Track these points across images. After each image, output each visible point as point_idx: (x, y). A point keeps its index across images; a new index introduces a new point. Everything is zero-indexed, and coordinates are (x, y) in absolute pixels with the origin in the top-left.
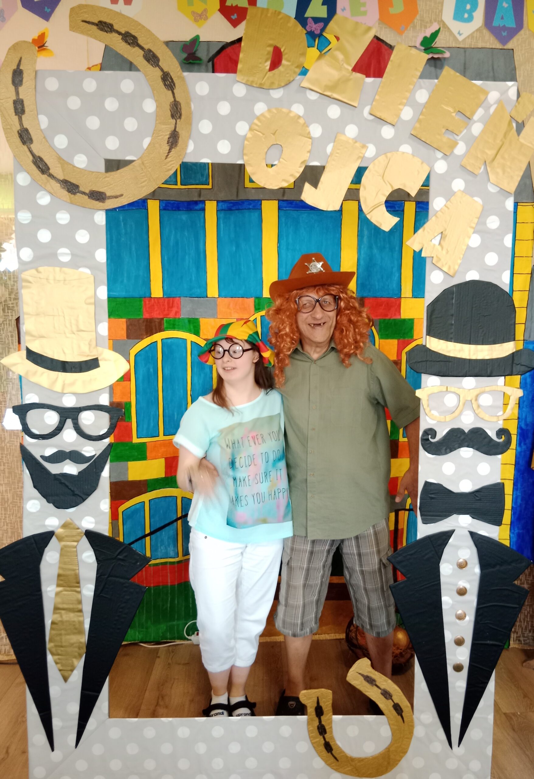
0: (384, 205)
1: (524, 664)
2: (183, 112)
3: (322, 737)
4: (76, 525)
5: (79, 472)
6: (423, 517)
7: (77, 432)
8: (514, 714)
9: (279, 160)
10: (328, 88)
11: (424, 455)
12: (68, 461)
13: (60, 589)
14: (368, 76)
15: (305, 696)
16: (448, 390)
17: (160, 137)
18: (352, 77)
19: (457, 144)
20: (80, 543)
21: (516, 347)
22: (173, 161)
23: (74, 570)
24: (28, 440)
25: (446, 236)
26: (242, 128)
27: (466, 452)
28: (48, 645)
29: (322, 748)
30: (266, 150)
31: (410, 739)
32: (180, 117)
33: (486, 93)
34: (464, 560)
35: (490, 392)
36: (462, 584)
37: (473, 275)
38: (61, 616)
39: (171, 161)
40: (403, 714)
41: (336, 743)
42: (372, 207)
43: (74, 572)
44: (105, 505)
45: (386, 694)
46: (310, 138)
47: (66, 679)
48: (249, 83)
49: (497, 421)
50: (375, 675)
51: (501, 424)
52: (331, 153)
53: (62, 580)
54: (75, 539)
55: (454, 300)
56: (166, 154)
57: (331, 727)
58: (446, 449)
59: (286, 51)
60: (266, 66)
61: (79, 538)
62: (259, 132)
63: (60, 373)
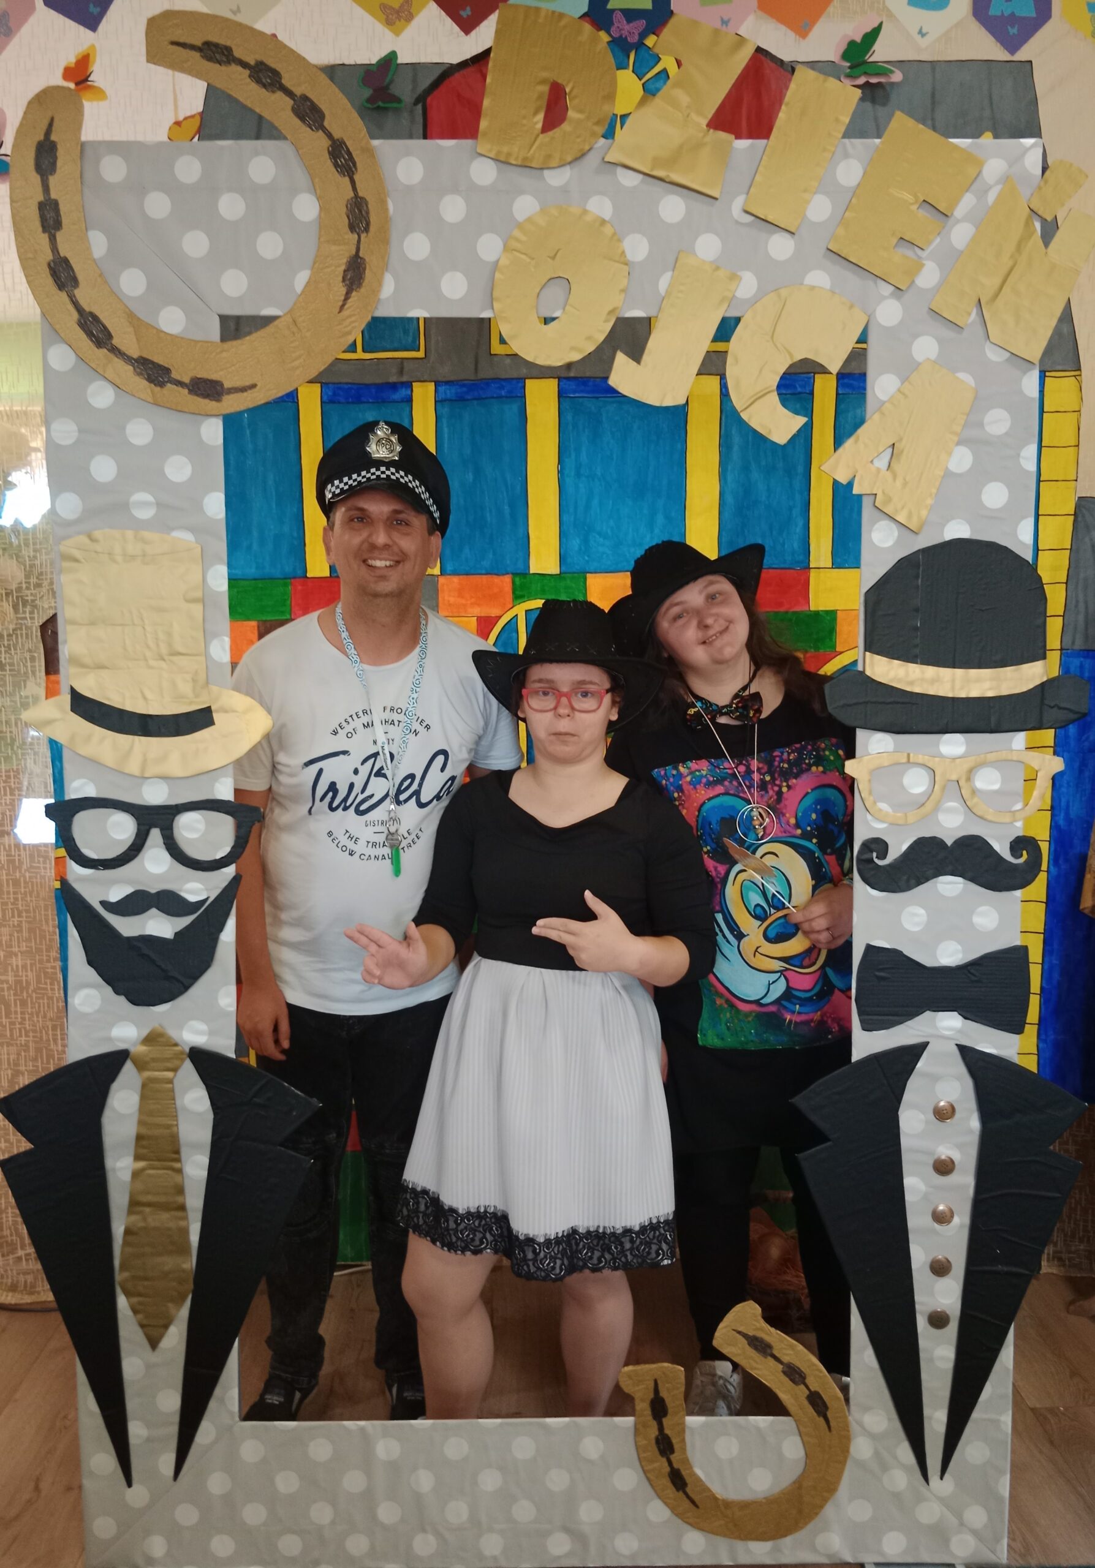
0: (776, 393)
1: (1072, 1308)
2: (373, 218)
3: (664, 1460)
4: (170, 1038)
5: (176, 934)
6: (862, 1017)
7: (171, 855)
8: (1053, 1411)
9: (564, 309)
10: (657, 162)
11: (862, 891)
12: (154, 911)
13: (141, 1164)
14: (738, 137)
15: (630, 1377)
16: (911, 760)
17: (329, 270)
18: (708, 139)
19: (923, 265)
20: (180, 1073)
21: (1046, 672)
22: (354, 315)
23: (169, 1127)
24: (76, 872)
25: (902, 451)
26: (490, 247)
27: (950, 886)
28: (119, 1277)
29: (666, 1482)
30: (538, 291)
31: (843, 1463)
32: (367, 229)
33: (979, 164)
34: (948, 1102)
35: (995, 764)
36: (945, 1152)
37: (957, 530)
38: (145, 1219)
39: (350, 316)
40: (829, 1414)
41: (693, 1471)
42: (752, 397)
43: (168, 1131)
44: (227, 999)
45: (794, 1374)
46: (626, 264)
47: (154, 1343)
48: (502, 159)
49: (1012, 823)
50: (770, 1334)
51: (1019, 828)
52: (667, 291)
53: (144, 1147)
54: (169, 1065)
55: (920, 581)
56: (340, 303)
57: (683, 1441)
58: (908, 881)
59: (575, 92)
60: (536, 123)
61: (177, 1062)
62: (525, 254)
63: (137, 738)
